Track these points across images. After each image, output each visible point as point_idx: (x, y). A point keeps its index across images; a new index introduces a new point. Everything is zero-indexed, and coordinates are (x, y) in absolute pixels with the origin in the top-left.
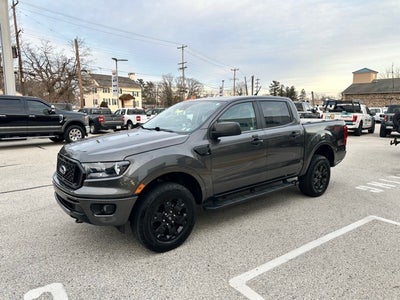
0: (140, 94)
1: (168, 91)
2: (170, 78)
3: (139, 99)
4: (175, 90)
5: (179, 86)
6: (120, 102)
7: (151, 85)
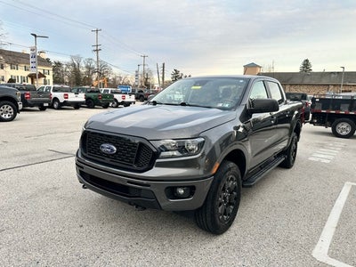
0: (51, 72)
1: (76, 72)
2: (79, 58)
3: (50, 78)
4: (83, 70)
5: (87, 67)
6: (30, 80)
7: (59, 64)
